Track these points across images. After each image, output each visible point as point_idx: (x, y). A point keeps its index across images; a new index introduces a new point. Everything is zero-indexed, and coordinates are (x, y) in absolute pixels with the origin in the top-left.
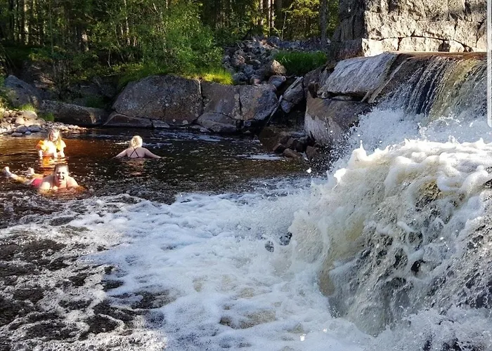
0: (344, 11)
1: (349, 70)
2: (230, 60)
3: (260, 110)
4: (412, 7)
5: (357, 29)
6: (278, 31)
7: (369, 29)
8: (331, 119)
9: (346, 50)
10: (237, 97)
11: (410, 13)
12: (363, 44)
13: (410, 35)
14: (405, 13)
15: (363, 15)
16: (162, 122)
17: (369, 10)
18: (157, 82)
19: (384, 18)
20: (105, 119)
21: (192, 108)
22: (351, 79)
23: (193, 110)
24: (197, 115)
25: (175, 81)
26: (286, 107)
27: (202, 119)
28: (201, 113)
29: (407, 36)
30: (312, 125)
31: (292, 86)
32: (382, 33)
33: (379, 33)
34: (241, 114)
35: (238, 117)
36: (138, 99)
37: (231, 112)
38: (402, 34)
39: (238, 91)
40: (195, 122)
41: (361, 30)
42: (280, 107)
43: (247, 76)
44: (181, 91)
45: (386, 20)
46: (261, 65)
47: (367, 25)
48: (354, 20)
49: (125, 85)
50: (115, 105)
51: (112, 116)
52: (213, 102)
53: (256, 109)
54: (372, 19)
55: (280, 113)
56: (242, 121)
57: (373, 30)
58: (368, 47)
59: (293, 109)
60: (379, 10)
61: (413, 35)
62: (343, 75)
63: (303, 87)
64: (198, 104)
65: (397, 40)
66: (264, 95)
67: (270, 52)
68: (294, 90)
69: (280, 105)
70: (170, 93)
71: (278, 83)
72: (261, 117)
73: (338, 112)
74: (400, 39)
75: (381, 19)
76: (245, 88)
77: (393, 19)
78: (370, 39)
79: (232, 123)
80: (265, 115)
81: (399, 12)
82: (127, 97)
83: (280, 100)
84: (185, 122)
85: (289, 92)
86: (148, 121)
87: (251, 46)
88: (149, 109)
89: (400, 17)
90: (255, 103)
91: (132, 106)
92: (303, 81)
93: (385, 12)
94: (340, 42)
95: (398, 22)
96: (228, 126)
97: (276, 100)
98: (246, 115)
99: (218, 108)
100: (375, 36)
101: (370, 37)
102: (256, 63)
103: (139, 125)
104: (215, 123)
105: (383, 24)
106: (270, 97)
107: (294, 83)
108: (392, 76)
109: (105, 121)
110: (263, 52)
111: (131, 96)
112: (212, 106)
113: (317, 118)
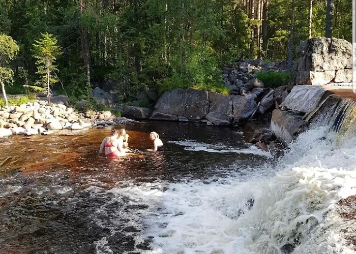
0: (300, 52)
1: (299, 94)
2: (228, 77)
3: (245, 111)
4: (345, 50)
5: (308, 64)
6: (263, 52)
7: (315, 65)
8: (284, 127)
9: (300, 77)
10: (230, 103)
11: (343, 54)
12: (311, 75)
13: (343, 68)
14: (340, 54)
15: (311, 56)
16: (184, 118)
17: (315, 53)
18: (181, 92)
19: (326, 58)
20: (150, 114)
21: (202, 109)
22: (299, 101)
23: (203, 111)
24: (205, 113)
25: (192, 92)
26: (262, 110)
27: (209, 116)
28: (208, 112)
29: (341, 69)
30: (274, 128)
31: (267, 96)
32: (324, 68)
33: (322, 68)
34: (233, 114)
35: (231, 115)
36: (170, 103)
37: (227, 112)
38: (338, 67)
39: (232, 99)
40: (204, 118)
41: (309, 65)
42: (258, 110)
43: (238, 88)
44: (196, 98)
45: (327, 59)
46: (248, 81)
47: (313, 63)
48: (306, 58)
49: (163, 92)
50: (156, 106)
51: (155, 113)
52: (215, 105)
53: (242, 111)
54: (317, 59)
55: (258, 114)
56: (233, 118)
57: (318, 66)
58: (314, 77)
59: (266, 111)
60: (322, 53)
61: (345, 68)
62: (295, 97)
63: (274, 97)
64: (206, 107)
65: (334, 72)
66: (248, 102)
67: (255, 71)
68: (268, 99)
69: (258, 109)
70: (189, 100)
71: (258, 93)
72: (246, 116)
73: (289, 123)
74: (336, 71)
75: (323, 58)
76: (236, 97)
77: (332, 58)
78: (315, 72)
79: (227, 120)
80: (248, 115)
81: (336, 53)
82: (163, 102)
83: (258, 105)
84: (198, 118)
85: (265, 100)
86: (176, 117)
87: (242, 68)
88: (177, 109)
89: (336, 57)
90: (242, 107)
91: (166, 107)
92: (274, 92)
93: (326, 54)
94: (297, 71)
95: (335, 61)
96: (225, 121)
97: (256, 106)
98: (236, 115)
99: (219, 110)
100: (319, 70)
101: (316, 70)
102: (245, 79)
103: (170, 119)
104: (216, 119)
105: (324, 62)
106: (252, 103)
107: (268, 94)
108: (320, 106)
109: (150, 116)
110: (249, 71)
111: (166, 101)
112: (215, 108)
113: (277, 125)
